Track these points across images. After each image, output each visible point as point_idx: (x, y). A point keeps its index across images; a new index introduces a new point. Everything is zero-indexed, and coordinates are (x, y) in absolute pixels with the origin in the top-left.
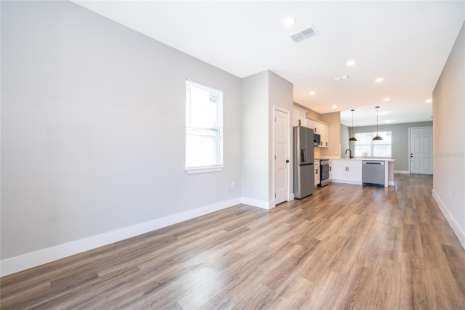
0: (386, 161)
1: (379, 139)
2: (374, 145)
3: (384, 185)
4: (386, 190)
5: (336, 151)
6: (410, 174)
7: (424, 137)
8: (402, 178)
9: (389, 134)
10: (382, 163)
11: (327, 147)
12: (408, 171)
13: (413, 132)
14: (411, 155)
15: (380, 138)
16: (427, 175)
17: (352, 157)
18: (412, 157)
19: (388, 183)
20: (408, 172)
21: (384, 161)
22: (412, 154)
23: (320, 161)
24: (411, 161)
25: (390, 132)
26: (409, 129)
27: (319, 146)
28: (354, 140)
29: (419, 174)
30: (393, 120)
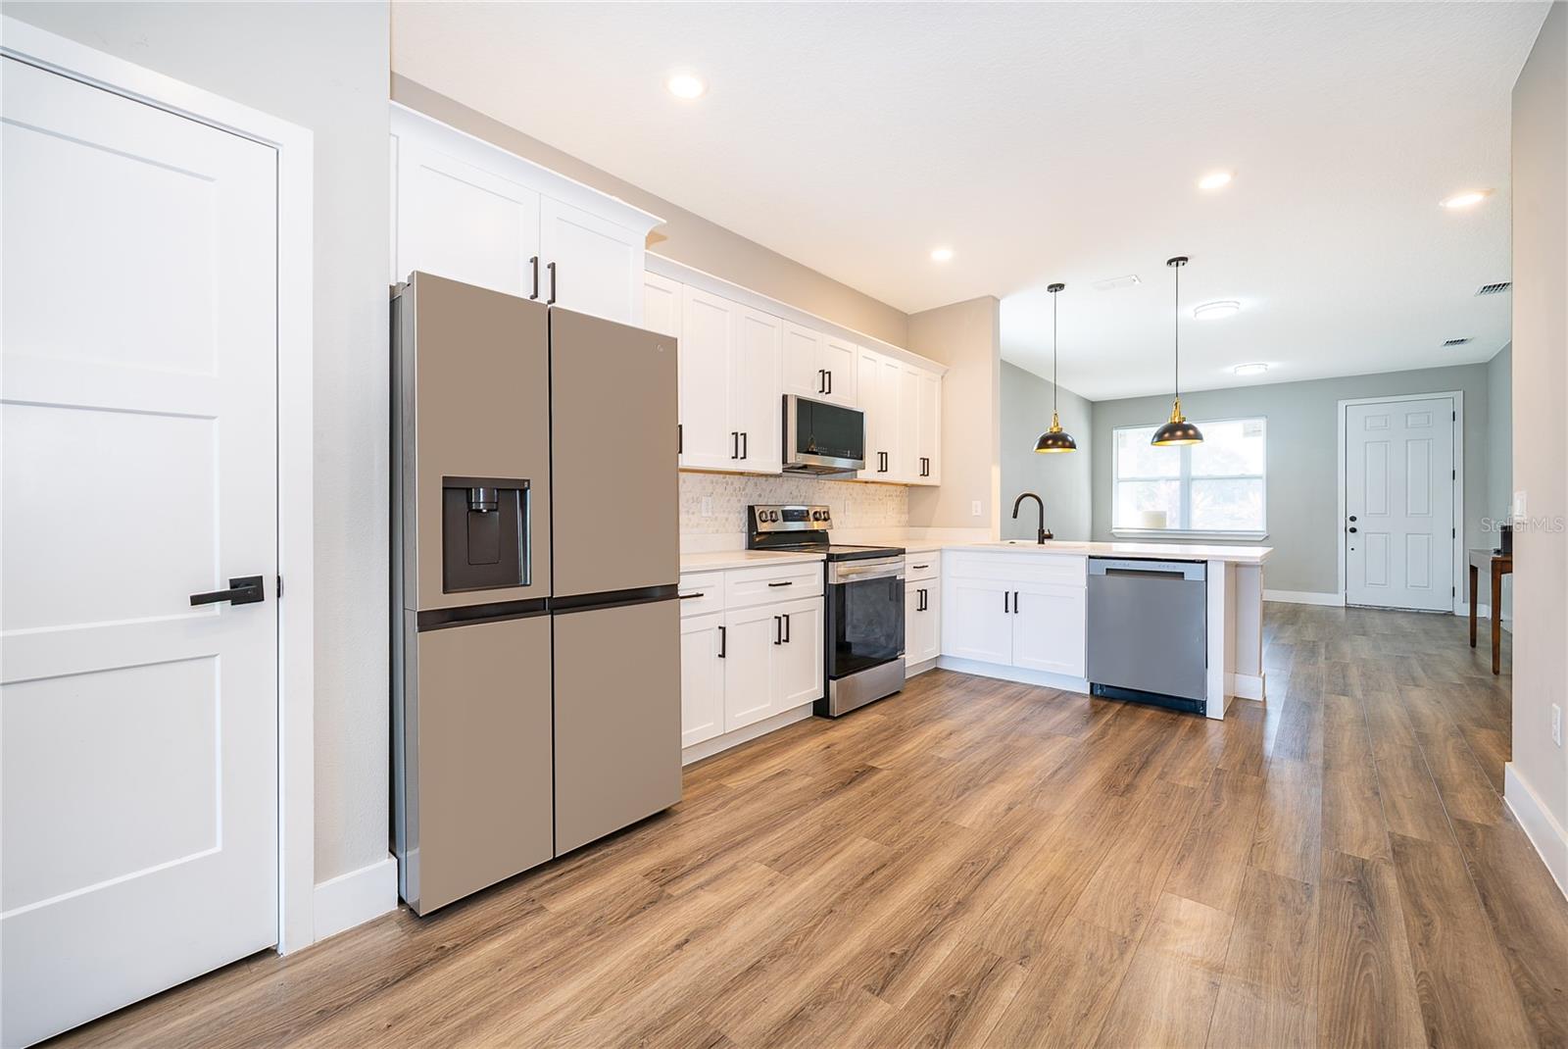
0: (1217, 560)
1: (1186, 436)
2: (1193, 479)
3: (1204, 704)
4: (1215, 733)
5: (974, 503)
6: (1348, 607)
7: (1407, 441)
8: (1310, 634)
9: (1255, 432)
10: (1192, 573)
11: (924, 481)
12: (1337, 593)
13: (1357, 418)
14: (1351, 525)
15: (1191, 432)
16: (1418, 613)
17: (1050, 537)
18: (1353, 530)
19: (1229, 684)
20: (1338, 600)
21: (1205, 562)
22: (1353, 519)
23: (826, 563)
24: (1349, 549)
25: (1261, 423)
26: (1342, 405)
27: (859, 472)
28: (1064, 446)
29: (1383, 610)
30: (1273, 365)
